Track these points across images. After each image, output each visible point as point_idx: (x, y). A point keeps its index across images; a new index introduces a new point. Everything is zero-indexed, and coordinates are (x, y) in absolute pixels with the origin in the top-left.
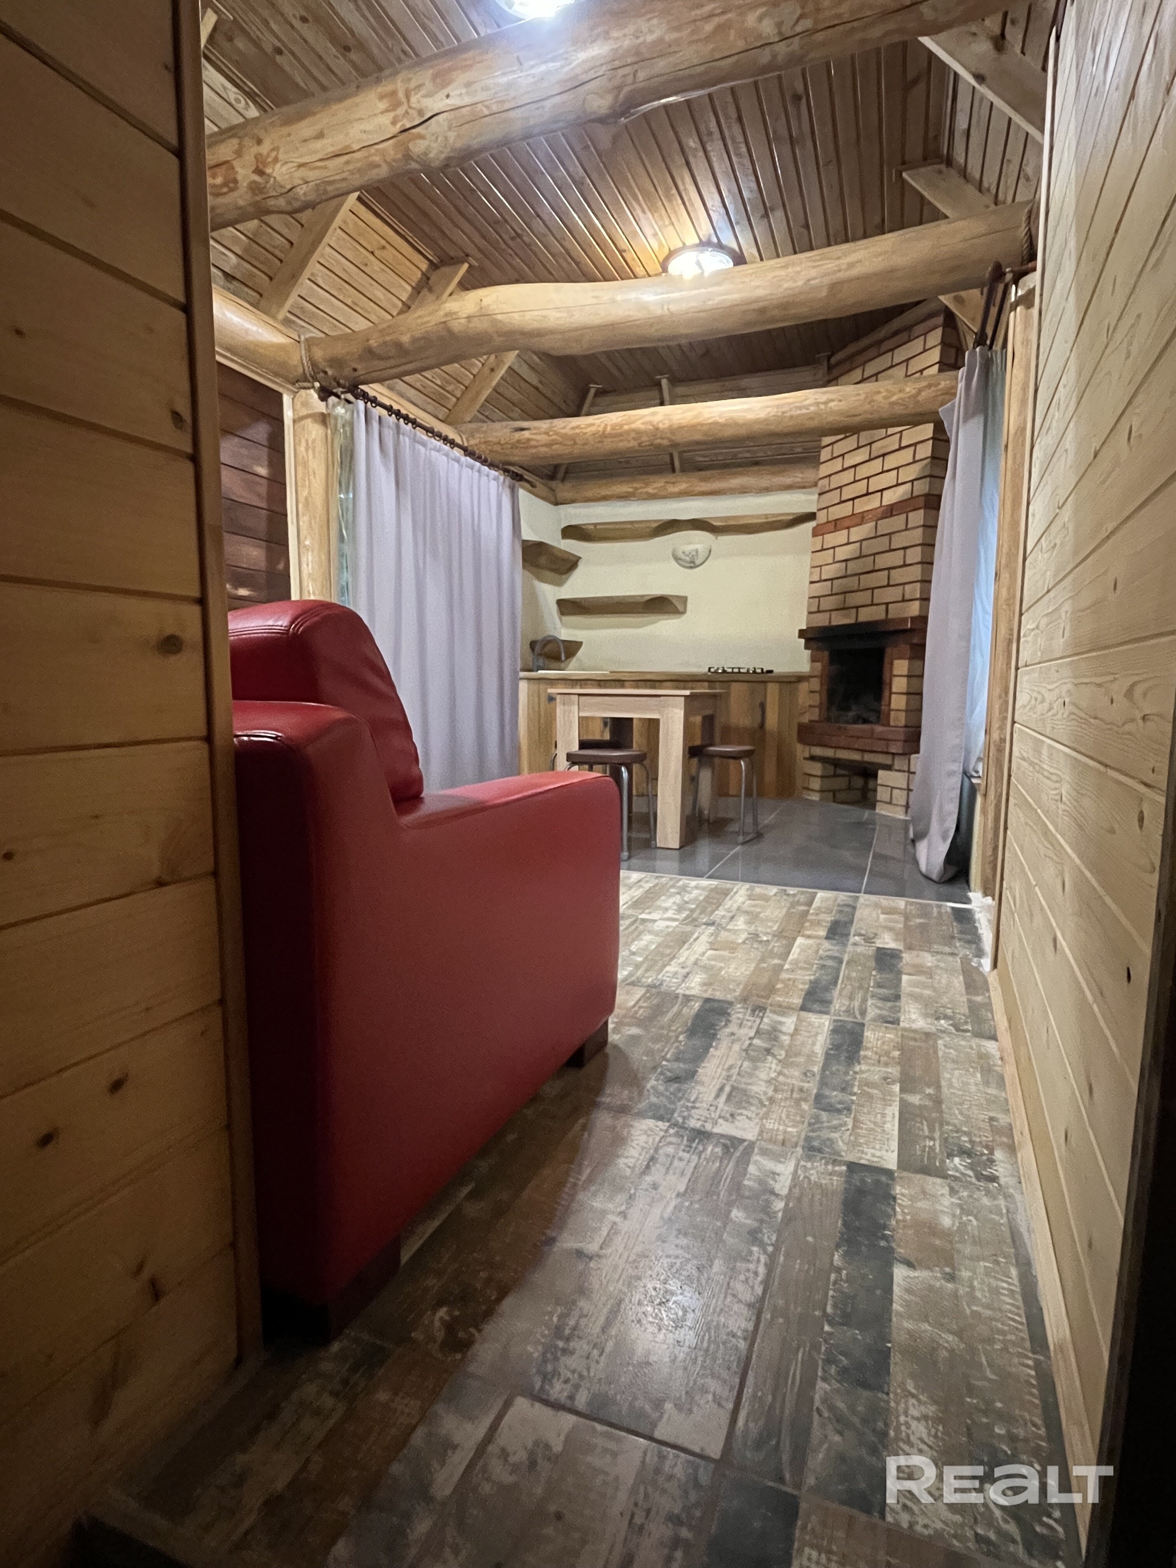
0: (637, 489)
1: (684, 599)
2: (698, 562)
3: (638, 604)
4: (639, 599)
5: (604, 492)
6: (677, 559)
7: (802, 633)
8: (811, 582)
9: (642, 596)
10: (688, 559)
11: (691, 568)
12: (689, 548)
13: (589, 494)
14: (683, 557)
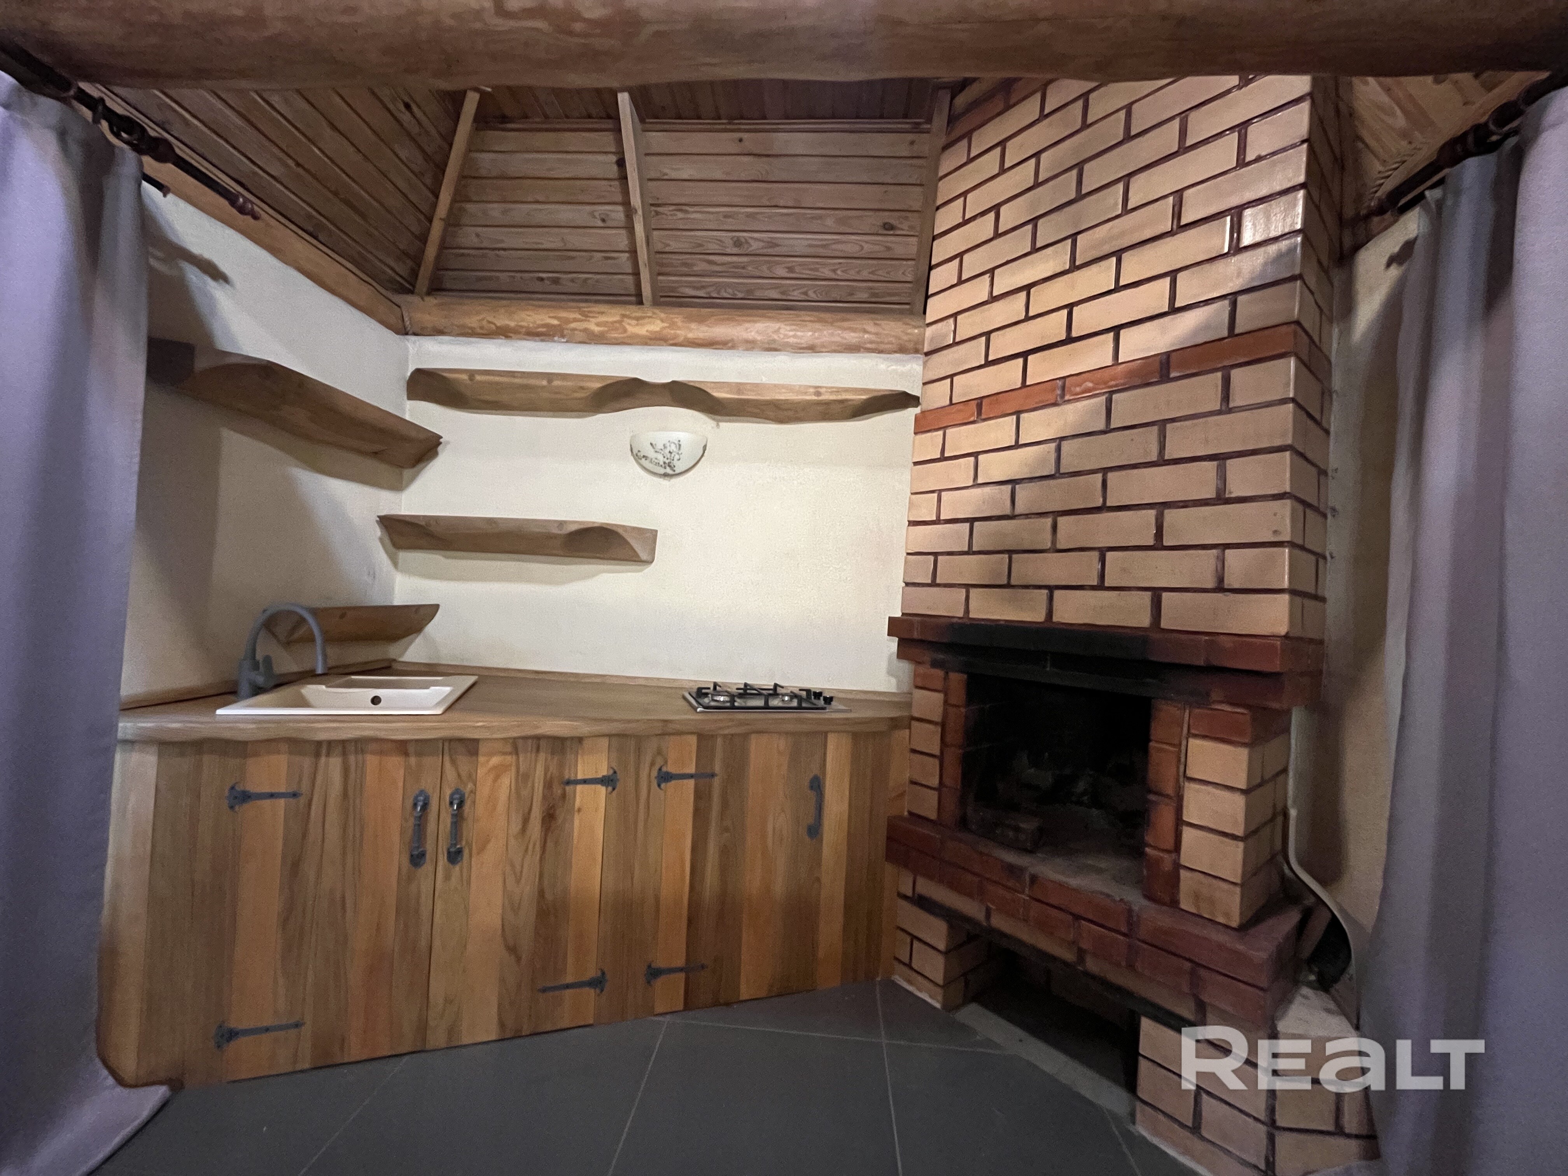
0: (568, 321)
1: (650, 537)
2: (680, 467)
3: (550, 537)
4: (555, 531)
5: (503, 320)
6: (638, 457)
7: (895, 627)
8: (912, 523)
9: (561, 524)
10: (661, 460)
11: (665, 475)
12: (662, 438)
13: (473, 321)
14: (651, 453)
